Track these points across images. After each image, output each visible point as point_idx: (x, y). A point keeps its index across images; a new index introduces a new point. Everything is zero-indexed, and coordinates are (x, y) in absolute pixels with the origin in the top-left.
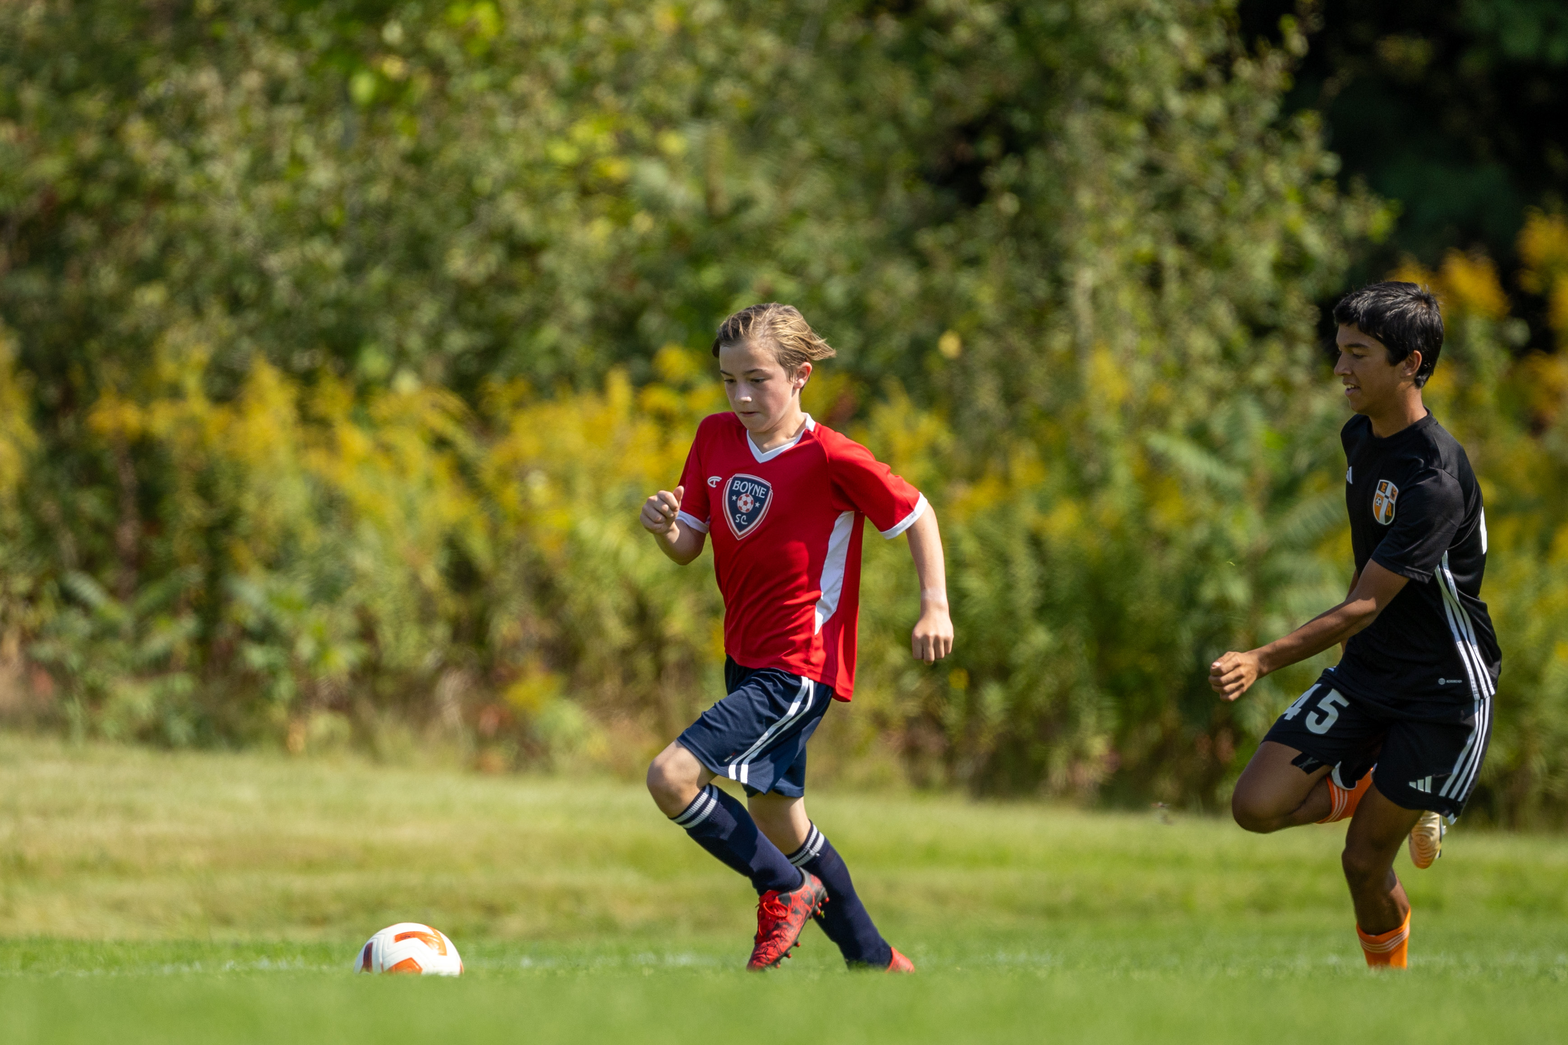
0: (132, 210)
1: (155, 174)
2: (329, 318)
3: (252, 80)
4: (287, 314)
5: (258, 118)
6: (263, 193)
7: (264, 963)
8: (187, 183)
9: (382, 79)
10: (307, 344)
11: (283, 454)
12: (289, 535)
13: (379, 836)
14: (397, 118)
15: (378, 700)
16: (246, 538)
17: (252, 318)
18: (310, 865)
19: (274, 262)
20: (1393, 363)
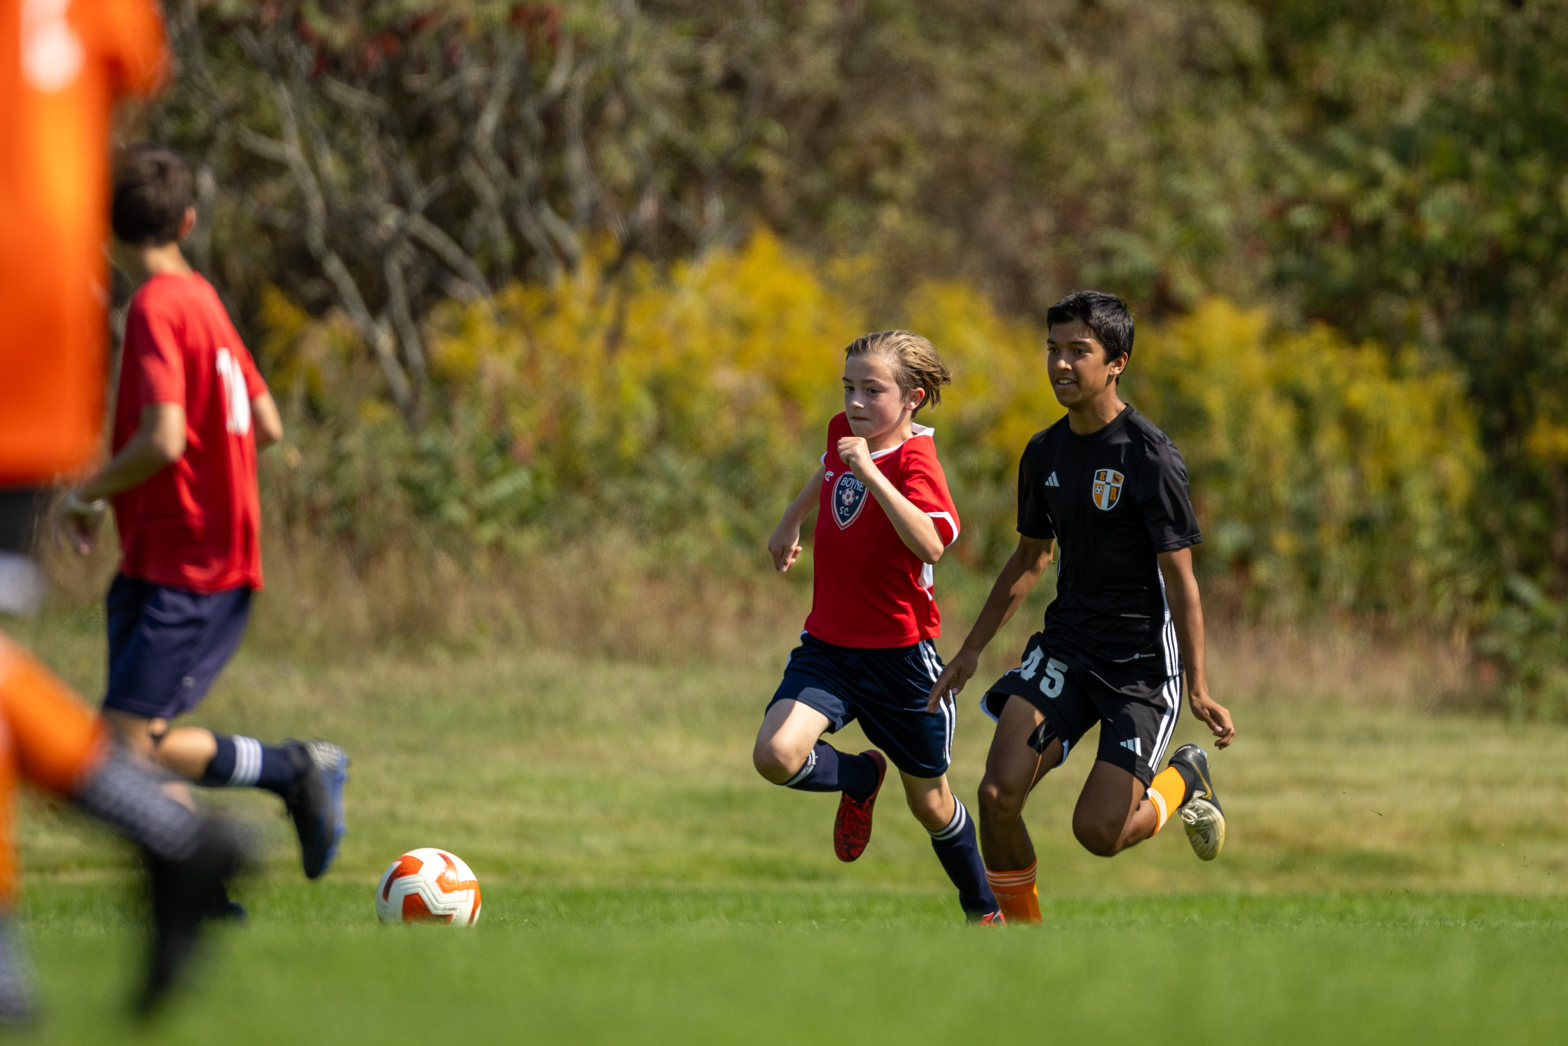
20: (1106, 362)
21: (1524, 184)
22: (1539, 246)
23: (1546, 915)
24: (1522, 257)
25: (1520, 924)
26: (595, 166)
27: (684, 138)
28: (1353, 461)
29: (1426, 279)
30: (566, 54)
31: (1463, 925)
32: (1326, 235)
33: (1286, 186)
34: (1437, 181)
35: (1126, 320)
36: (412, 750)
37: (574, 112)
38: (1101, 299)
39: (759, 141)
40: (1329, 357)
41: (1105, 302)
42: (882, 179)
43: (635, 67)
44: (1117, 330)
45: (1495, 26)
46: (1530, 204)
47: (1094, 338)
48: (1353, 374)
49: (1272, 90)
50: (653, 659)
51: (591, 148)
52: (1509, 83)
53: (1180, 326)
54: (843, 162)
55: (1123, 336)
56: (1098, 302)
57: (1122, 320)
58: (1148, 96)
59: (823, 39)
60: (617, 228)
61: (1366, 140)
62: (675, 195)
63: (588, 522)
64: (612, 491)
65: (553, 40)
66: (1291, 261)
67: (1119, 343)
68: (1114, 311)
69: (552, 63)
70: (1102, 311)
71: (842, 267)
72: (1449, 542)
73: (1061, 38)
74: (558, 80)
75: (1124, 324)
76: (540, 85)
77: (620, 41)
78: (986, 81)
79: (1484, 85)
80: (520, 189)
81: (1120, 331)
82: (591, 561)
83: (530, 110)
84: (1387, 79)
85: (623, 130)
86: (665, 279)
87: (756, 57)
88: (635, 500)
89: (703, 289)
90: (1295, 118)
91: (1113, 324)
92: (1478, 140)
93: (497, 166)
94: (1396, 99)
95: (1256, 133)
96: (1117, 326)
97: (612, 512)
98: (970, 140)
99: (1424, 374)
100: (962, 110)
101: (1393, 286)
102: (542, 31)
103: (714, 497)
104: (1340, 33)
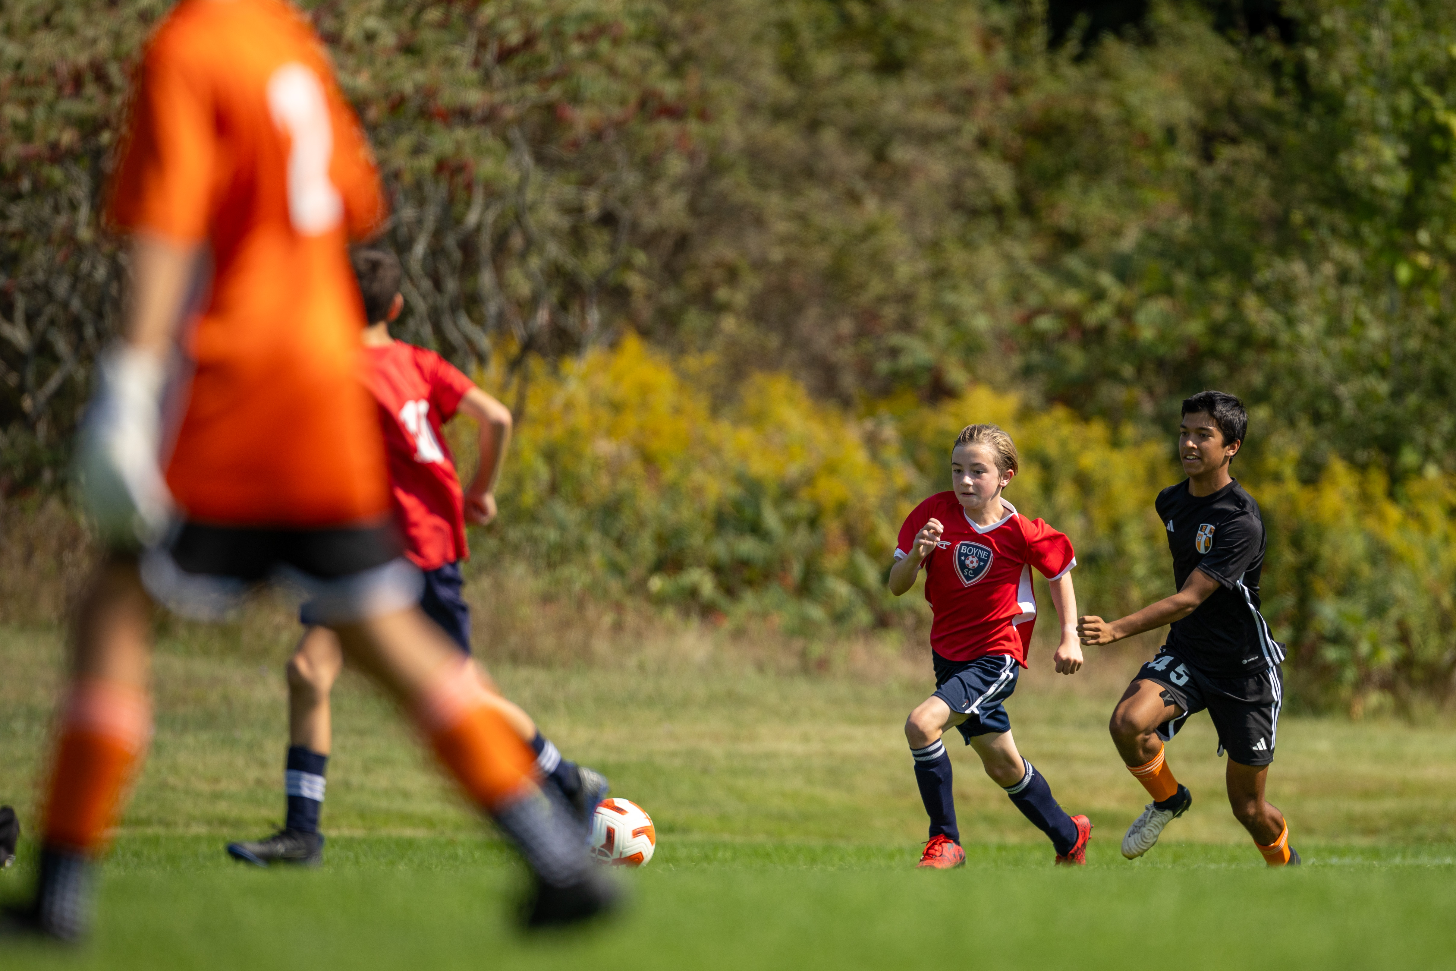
0: (1249, 356)
1: (1263, 331)
2: (1379, 429)
3: (1328, 269)
4: (1353, 425)
5: (1332, 294)
6: (1335, 345)
7: (1335, 860)
8: (1285, 337)
9: (1416, 268)
10: (1366, 445)
11: (1348, 519)
12: (1352, 573)
13: (1412, 774)
14: (1426, 294)
15: (1412, 683)
16: (1323, 576)
17: (1328, 427)
18: (1366, 794)
19: (1343, 391)
20: (1224, 445)
21: (1214, 297)
22: (1226, 346)
23: (1233, 859)
24: (1213, 353)
25: (1213, 866)
26: (501, 284)
27: (570, 263)
28: (1085, 511)
29: (1140, 370)
30: (479, 198)
31: (1170, 866)
32: (1063, 337)
33: (1033, 300)
34: (1149, 295)
35: (1242, 415)
36: (361, 733)
37: (485, 243)
38: (1224, 398)
39: (627, 264)
40: (1067, 430)
41: (1226, 400)
42: (722, 294)
43: (532, 208)
44: (1234, 421)
45: (1192, 175)
46: (1220, 312)
47: (1216, 427)
48: (1085, 445)
49: (1022, 226)
50: (546, 663)
51: (499, 270)
52: (1204, 221)
53: (951, 407)
54: (693, 281)
55: (1238, 426)
56: (1221, 400)
57: (1238, 415)
58: (927, 231)
59: (676, 186)
60: (518, 332)
61: (1094, 264)
62: (563, 306)
63: (496, 558)
64: (514, 534)
65: (469, 187)
66: (1036, 357)
67: (1234, 432)
68: (1233, 407)
69: (468, 204)
70: (1224, 407)
71: (692, 362)
72: (1158, 573)
73: (860, 185)
74: (472, 218)
75: (1239, 418)
76: (459, 221)
77: (520, 188)
78: (801, 218)
79: (1184, 221)
80: (444, 302)
81: (1236, 423)
82: (498, 587)
83: (451, 241)
84: (1110, 217)
85: (523, 256)
86: (555, 372)
87: (625, 200)
88: (533, 540)
89: (584, 378)
90: (1039, 248)
91: (1231, 417)
92: (1180, 264)
93: (426, 284)
94: (1117, 233)
95: (1009, 258)
96: (1234, 419)
97: (516, 549)
98: (789, 263)
99: (1137, 444)
100: (784, 240)
101: (1114, 376)
102: (460, 180)
103: (593, 539)
104: (1074, 181)
